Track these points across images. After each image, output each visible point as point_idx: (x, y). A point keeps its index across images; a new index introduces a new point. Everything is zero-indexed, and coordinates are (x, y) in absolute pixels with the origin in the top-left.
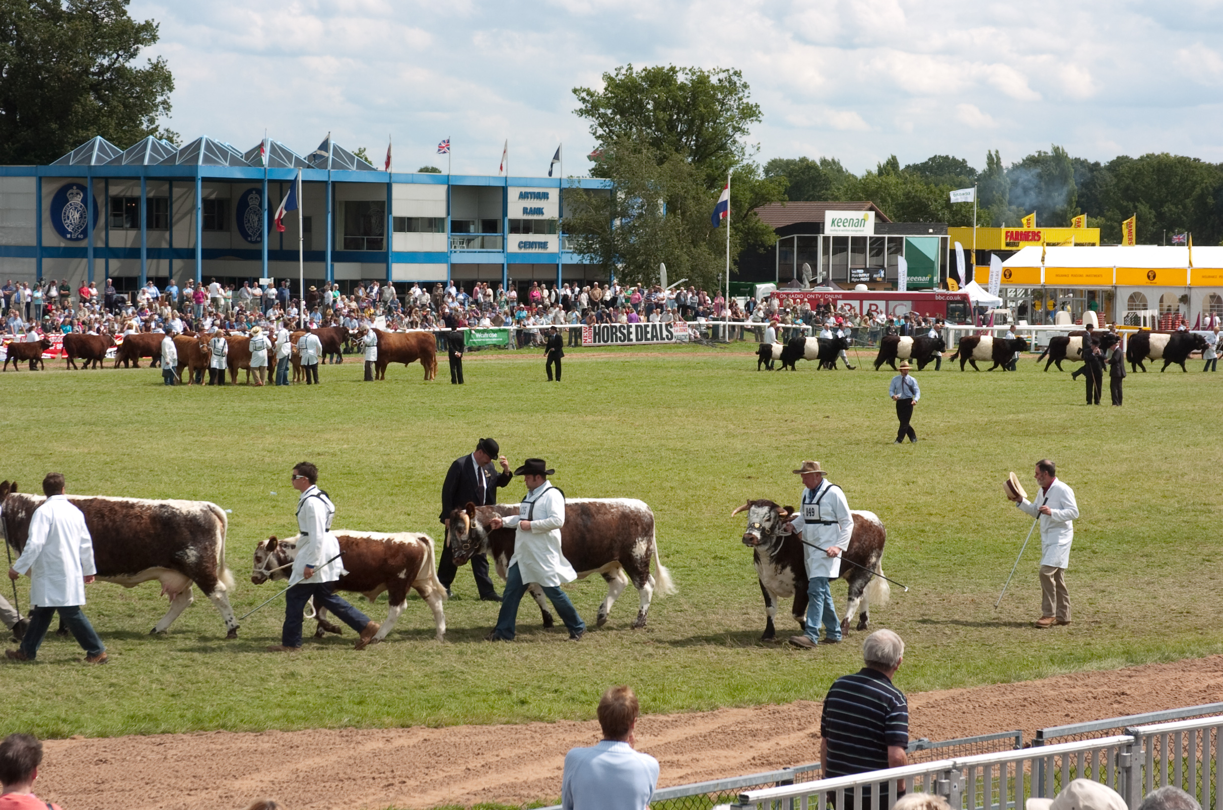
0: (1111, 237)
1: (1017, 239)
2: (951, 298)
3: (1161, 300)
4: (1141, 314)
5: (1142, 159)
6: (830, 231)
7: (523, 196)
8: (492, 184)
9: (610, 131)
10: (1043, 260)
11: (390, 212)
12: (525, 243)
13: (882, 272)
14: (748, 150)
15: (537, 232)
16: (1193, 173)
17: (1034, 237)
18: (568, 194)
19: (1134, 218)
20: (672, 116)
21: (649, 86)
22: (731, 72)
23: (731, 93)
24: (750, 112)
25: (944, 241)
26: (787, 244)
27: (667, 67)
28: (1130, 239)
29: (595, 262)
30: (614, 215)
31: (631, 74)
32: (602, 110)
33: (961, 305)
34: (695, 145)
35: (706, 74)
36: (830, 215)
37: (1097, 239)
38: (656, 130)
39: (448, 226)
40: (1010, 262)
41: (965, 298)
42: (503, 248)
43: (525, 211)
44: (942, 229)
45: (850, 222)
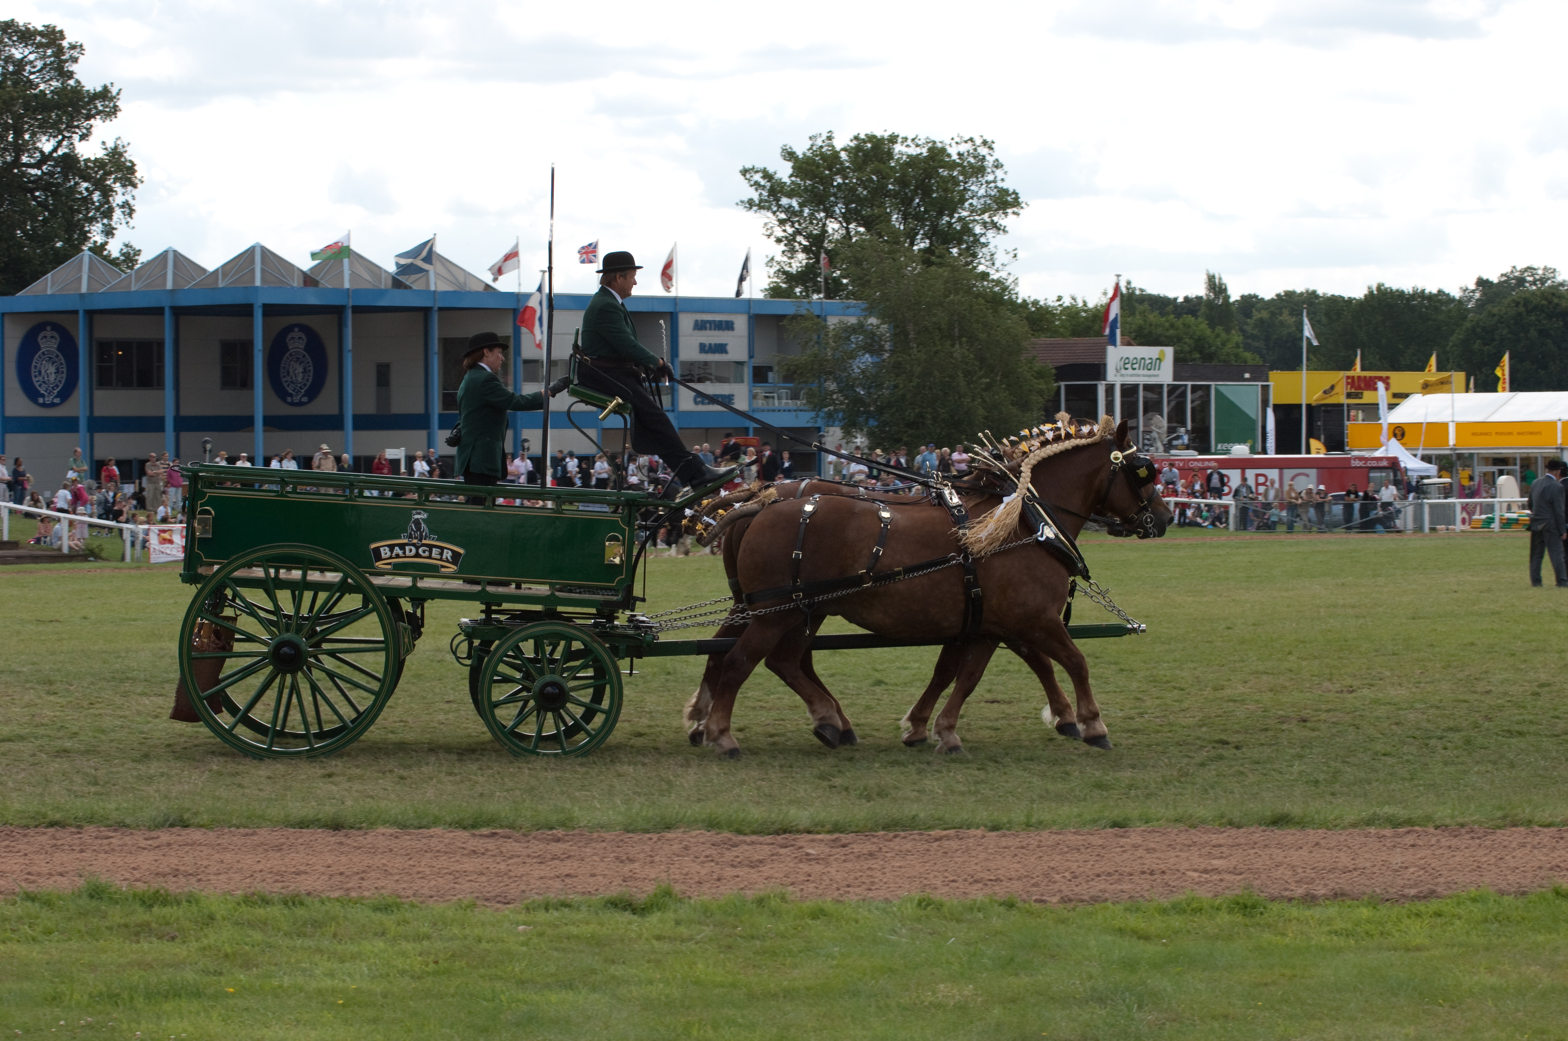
1: (1359, 388)
2: (1374, 464)
6: (1114, 376)
7: (700, 326)
8: (658, 308)
9: (796, 230)
11: (519, 352)
12: (702, 396)
14: (1000, 258)
15: (721, 380)
18: (760, 322)
19: (1506, 357)
22: (978, 141)
23: (976, 174)
24: (1006, 202)
25: (1266, 390)
27: (885, 134)
32: (784, 201)
35: (941, 146)
36: (1114, 353)
40: (1393, 419)
41: (1394, 463)
42: (673, 405)
43: (703, 349)
44: (1262, 373)
45: (1140, 363)
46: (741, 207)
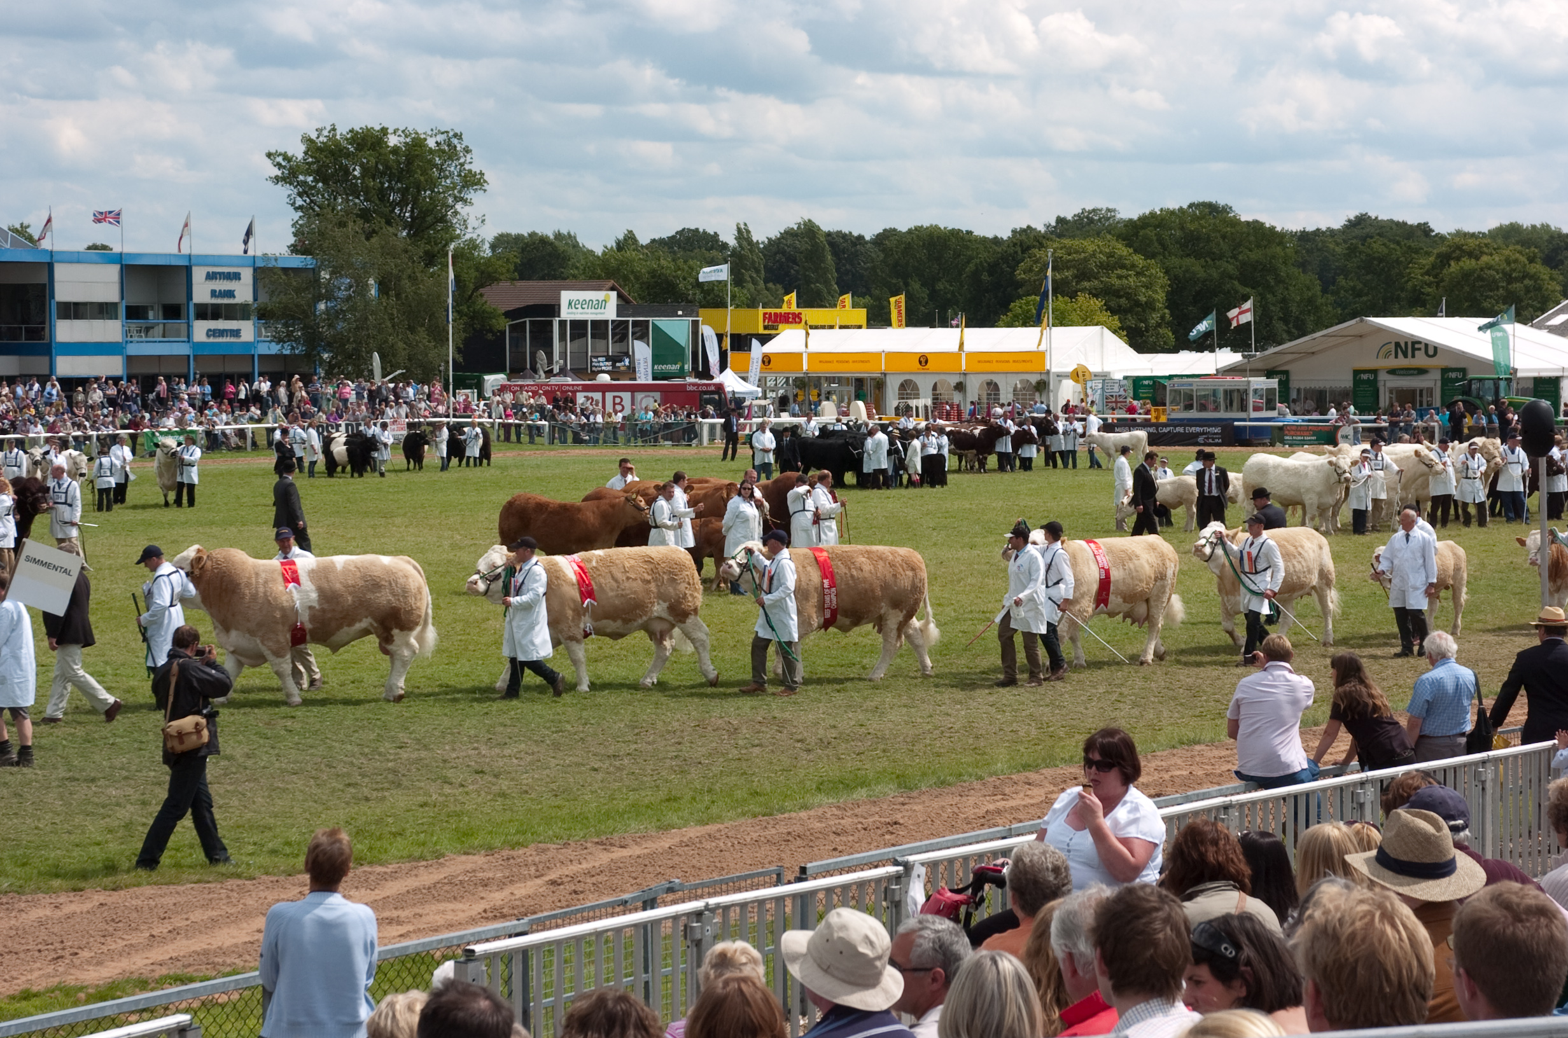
0: (878, 318)
1: (776, 321)
2: (704, 389)
3: (935, 388)
4: (913, 403)
5: (910, 231)
6: (566, 314)
7: (211, 277)
8: (174, 262)
9: (312, 201)
10: (806, 346)
11: (52, 296)
12: (214, 331)
13: (627, 361)
14: (472, 222)
15: (227, 318)
16: (967, 248)
17: (793, 319)
18: (264, 273)
19: (903, 297)
20: (382, 184)
21: (356, 149)
22: (451, 134)
23: (450, 158)
24: (473, 181)
25: (695, 324)
26: (518, 329)
27: (377, 128)
28: (900, 321)
29: (297, 352)
30: (319, 298)
31: (335, 135)
32: (301, 178)
33: (716, 397)
34: (411, 217)
35: (422, 136)
36: (566, 296)
37: (863, 320)
38: (366, 200)
39: (122, 311)
40: (771, 347)
41: (720, 388)
42: (188, 337)
43: (213, 293)
44: (692, 311)
45: (590, 303)
46: (270, 183)
